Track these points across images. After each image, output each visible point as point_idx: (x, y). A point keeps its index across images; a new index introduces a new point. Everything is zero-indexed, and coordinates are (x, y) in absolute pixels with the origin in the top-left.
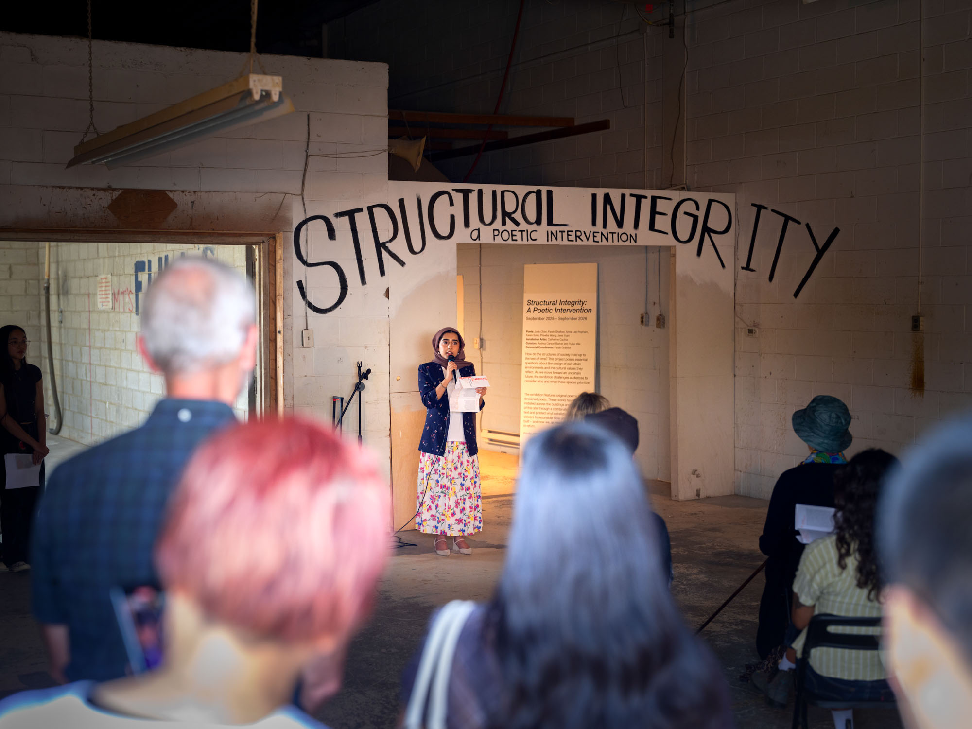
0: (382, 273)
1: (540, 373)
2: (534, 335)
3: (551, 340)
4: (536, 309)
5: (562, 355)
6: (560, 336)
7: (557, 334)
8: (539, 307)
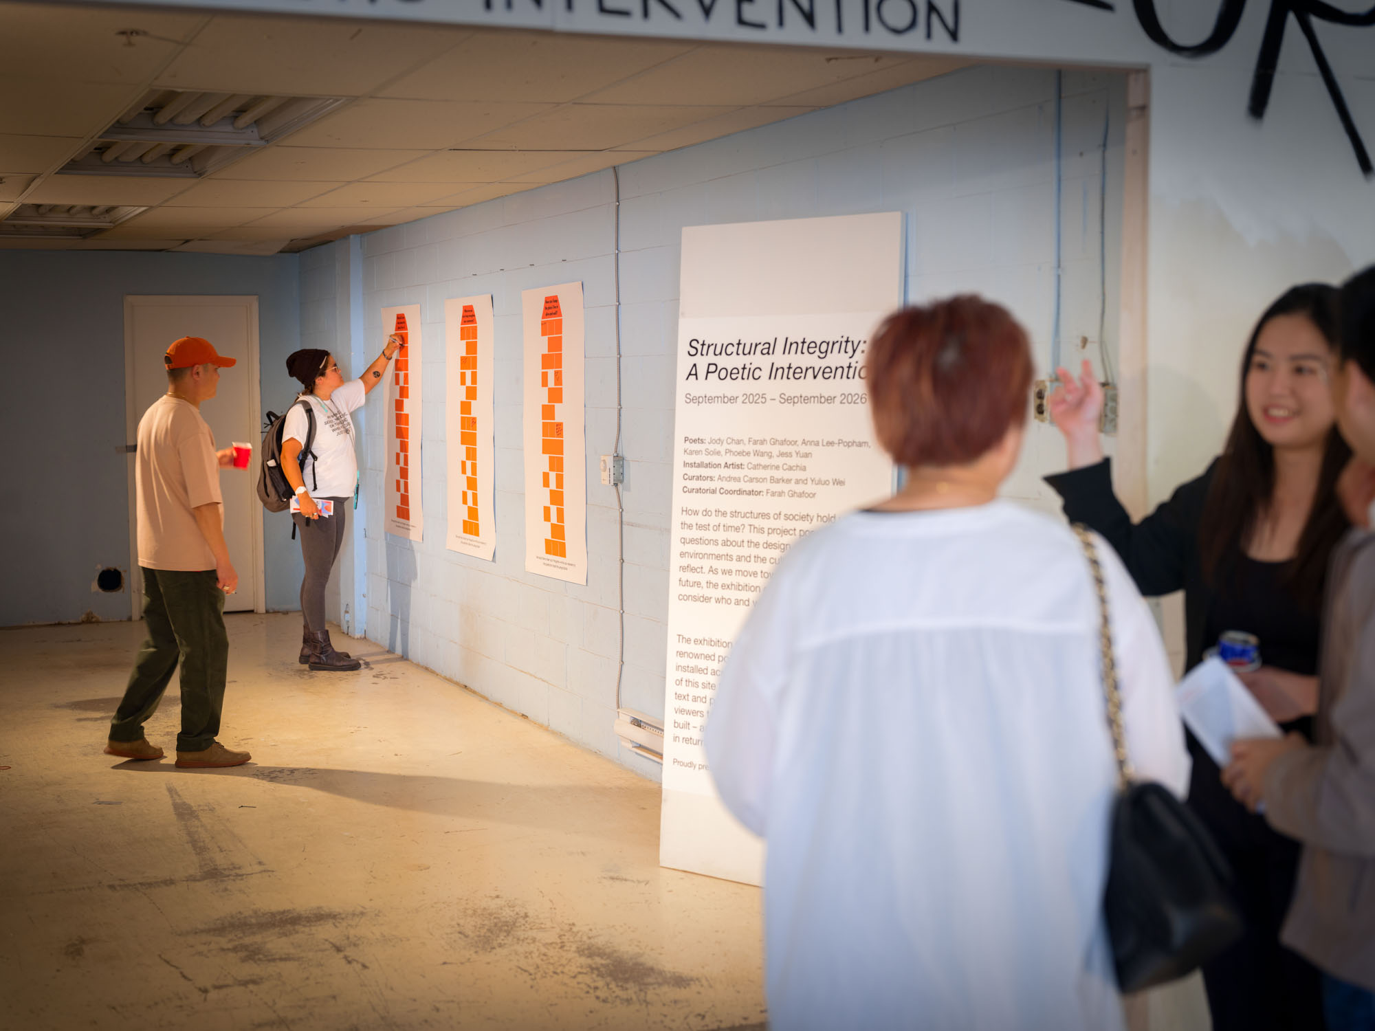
1: (724, 572)
2: (708, 453)
3: (756, 467)
4: (712, 368)
5: (787, 517)
6: (782, 454)
7: (776, 449)
8: (722, 361)
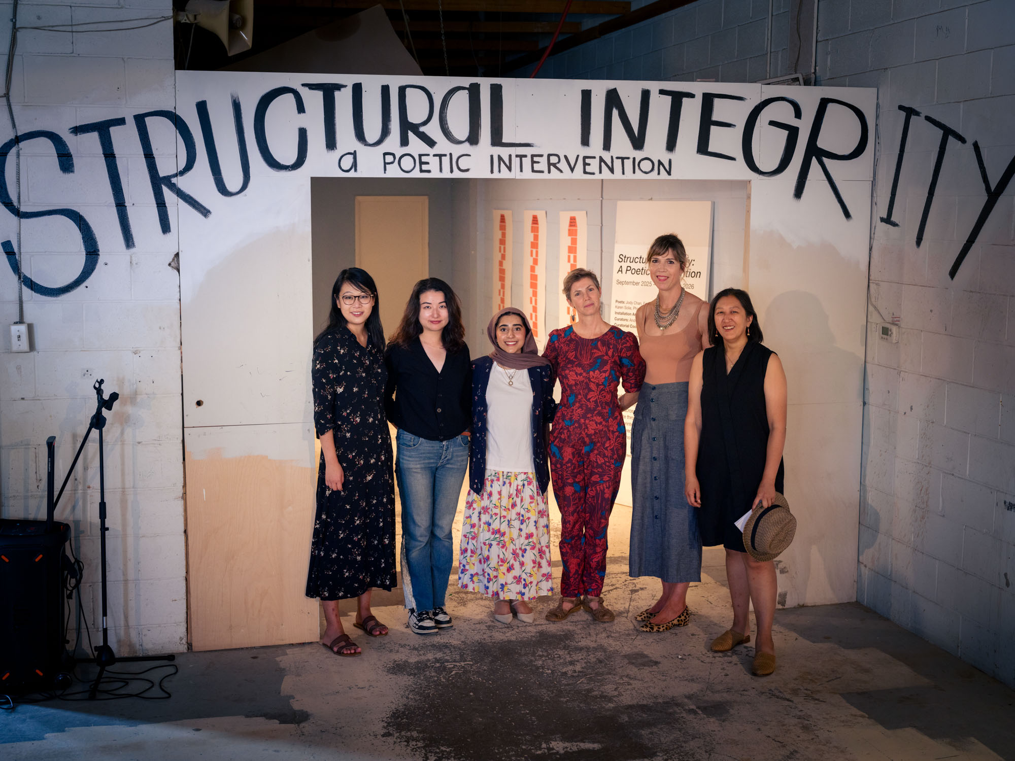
0: (165, 227)
4: (629, 268)
8: (633, 265)
